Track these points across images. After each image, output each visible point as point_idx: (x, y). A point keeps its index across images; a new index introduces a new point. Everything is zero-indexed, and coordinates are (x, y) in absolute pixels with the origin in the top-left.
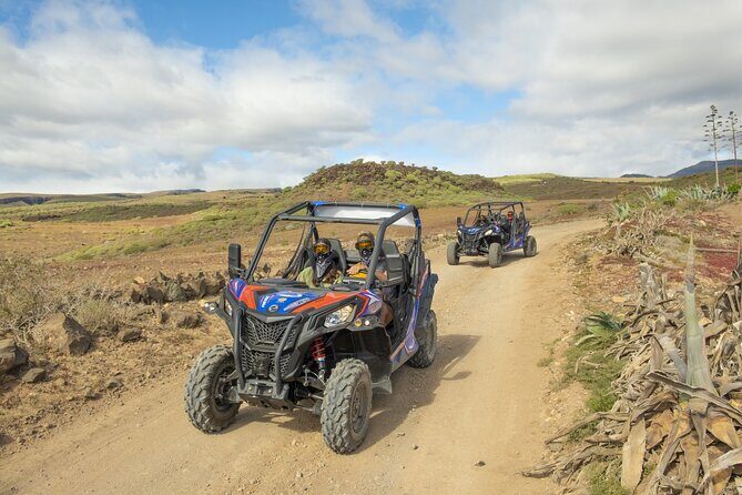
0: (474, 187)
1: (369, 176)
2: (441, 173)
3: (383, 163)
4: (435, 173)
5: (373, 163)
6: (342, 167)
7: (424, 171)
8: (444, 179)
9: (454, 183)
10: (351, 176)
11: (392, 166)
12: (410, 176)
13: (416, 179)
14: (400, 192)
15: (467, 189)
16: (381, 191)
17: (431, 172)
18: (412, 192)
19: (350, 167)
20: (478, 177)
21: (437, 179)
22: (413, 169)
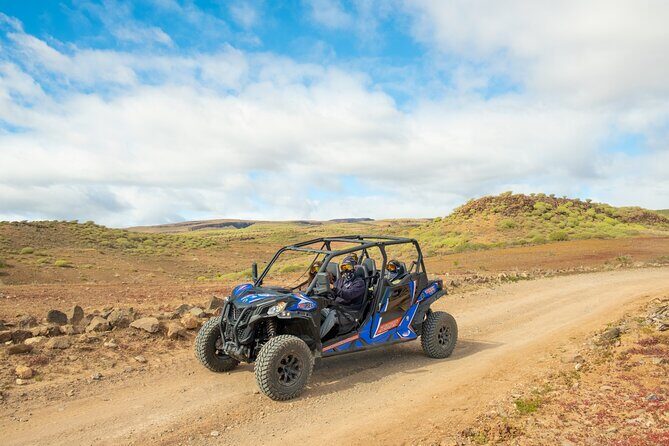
0: (634, 219)
1: (518, 208)
2: (595, 205)
3: (532, 195)
4: (588, 205)
5: (522, 196)
6: (490, 199)
7: (577, 203)
8: (598, 211)
9: (610, 215)
10: (499, 208)
11: (542, 198)
12: (561, 208)
13: (567, 211)
14: (548, 223)
15: (625, 222)
16: (529, 222)
17: (584, 204)
18: (562, 223)
19: (499, 199)
20: (639, 209)
21: (591, 211)
22: (565, 201)
